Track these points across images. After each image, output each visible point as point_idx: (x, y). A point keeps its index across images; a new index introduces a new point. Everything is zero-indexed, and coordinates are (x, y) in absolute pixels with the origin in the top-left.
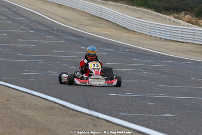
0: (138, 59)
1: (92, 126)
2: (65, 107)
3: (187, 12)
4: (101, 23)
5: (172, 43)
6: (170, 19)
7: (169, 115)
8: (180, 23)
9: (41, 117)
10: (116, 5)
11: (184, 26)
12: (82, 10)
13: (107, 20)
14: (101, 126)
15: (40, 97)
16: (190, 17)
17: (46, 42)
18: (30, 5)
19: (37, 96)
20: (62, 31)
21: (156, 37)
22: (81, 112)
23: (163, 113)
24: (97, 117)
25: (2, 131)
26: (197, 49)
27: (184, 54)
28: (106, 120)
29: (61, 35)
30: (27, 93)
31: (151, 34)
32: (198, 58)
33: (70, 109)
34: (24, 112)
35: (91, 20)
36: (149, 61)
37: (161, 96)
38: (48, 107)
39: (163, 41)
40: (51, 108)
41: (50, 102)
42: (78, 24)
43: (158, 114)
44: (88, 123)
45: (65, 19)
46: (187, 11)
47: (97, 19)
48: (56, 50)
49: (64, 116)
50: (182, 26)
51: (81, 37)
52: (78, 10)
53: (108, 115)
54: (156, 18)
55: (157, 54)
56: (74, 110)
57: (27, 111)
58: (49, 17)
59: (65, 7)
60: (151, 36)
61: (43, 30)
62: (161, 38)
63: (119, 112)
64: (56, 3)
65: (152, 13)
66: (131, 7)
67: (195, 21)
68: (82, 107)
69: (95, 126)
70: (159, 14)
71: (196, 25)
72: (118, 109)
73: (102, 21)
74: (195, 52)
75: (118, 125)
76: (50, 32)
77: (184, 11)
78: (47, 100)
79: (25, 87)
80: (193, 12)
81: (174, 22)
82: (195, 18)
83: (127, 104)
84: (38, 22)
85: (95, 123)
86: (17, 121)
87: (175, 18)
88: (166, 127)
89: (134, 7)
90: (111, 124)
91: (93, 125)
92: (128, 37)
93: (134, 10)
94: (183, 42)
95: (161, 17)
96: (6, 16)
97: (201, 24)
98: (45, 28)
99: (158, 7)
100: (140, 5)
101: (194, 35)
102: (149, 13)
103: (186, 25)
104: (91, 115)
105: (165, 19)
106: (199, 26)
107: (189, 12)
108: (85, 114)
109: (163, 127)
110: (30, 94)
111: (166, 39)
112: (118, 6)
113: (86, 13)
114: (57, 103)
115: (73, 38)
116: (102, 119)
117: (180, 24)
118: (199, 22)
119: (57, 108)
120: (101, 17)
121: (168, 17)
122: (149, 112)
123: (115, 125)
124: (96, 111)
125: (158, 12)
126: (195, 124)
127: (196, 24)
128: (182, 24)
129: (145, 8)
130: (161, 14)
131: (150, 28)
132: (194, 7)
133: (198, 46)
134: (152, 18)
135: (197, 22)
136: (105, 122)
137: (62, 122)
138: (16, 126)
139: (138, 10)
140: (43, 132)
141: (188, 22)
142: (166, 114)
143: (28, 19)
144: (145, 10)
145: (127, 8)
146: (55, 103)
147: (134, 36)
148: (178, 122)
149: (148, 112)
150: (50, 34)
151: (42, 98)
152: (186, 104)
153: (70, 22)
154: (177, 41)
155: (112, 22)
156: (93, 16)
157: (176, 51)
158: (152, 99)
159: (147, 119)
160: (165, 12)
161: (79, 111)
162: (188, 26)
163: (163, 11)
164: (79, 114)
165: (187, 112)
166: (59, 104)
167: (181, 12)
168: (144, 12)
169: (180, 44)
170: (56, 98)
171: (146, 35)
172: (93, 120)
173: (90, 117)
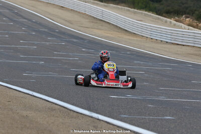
0: (138, 62)
2: (66, 108)
3: (188, 16)
4: (102, 26)
5: (173, 46)
6: (171, 22)
7: (169, 118)
8: (181, 26)
9: (42, 118)
10: (117, 8)
11: (185, 29)
12: (84, 12)
13: (108, 23)
14: (101, 128)
15: (41, 98)
16: (191, 20)
17: (48, 43)
18: (32, 6)
19: (38, 97)
20: (64, 33)
21: (157, 40)
22: (81, 114)
23: (164, 116)
24: (98, 119)
25: (3, 131)
26: (197, 53)
27: (185, 56)
28: (106, 122)
29: (62, 36)
30: (28, 94)
31: (151, 37)
32: (198, 61)
33: (71, 110)
34: (25, 113)
35: (93, 22)
36: (150, 64)
37: (162, 98)
38: (49, 108)
39: (164, 43)
40: (53, 110)
41: (51, 104)
42: (80, 26)
43: (159, 116)
44: (89, 125)
45: (66, 21)
46: (188, 14)
47: (99, 22)
48: (58, 52)
49: (65, 118)
50: (182, 29)
51: (82, 39)
52: (79, 13)
53: (109, 117)
54: (157, 21)
55: (157, 56)
56: (74, 111)
57: (28, 112)
58: (50, 19)
59: (67, 9)
60: (152, 39)
61: (44, 31)
62: (162, 41)
63: (120, 114)
64: (57, 6)
65: (152, 16)
66: (133, 10)
67: (195, 24)
68: (83, 108)
69: (96, 127)
70: (160, 17)
72: (119, 112)
73: (104, 23)
75: (118, 127)
76: (51, 34)
77: (185, 14)
78: (48, 101)
79: (26, 89)
80: (194, 15)
81: (175, 25)
82: (196, 22)
83: (128, 107)
84: (40, 24)
85: (96, 125)
86: (19, 122)
87: (176, 21)
88: (167, 129)
89: (135, 10)
90: (111, 126)
91: (94, 127)
92: (129, 39)
93: (135, 13)
94: (184, 45)
95: (162, 20)
96: (8, 18)
98: (46, 30)
99: (159, 10)
100: (141, 8)
101: (194, 38)
102: (150, 15)
103: (187, 28)
104: (92, 117)
105: (166, 22)
106: (200, 29)
107: (190, 15)
108: (86, 115)
109: (164, 129)
110: (31, 95)
111: (167, 42)
112: (119, 8)
113: (88, 15)
114: (58, 105)
115: (75, 40)
116: (103, 121)
117: (181, 28)
118: (200, 25)
119: (58, 109)
120: (102, 19)
121: (168, 20)
122: (149, 115)
123: (115, 127)
124: (97, 113)
125: (159, 15)
126: (195, 127)
127: (197, 27)
128: (183, 27)
129: (146, 11)
130: (162, 17)
131: (151, 31)
132: (195, 10)
133: (199, 49)
134: (153, 21)
135: (198, 25)
136: (106, 124)
137: (62, 123)
138: (17, 127)
139: (140, 13)
140: (43, 133)
141: (189, 25)
142: (167, 116)
143: (30, 20)
144: (147, 13)
145: (129, 10)
146: (56, 104)
147: (135, 39)
148: (178, 125)
150: (53, 36)
151: (43, 99)
152: (186, 107)
153: (72, 24)
154: (178, 44)
155: (113, 25)
156: (94, 18)
157: (176, 54)
158: (152, 102)
159: (148, 121)
160: (166, 15)
161: (79, 113)
162: (188, 29)
163: (164, 14)
164: (80, 115)
165: (187, 114)
166: (60, 105)
167: (182, 15)
168: (145, 15)
169: (181, 46)
170: (58, 99)
171: (147, 37)
172: (94, 122)
173: (90, 118)
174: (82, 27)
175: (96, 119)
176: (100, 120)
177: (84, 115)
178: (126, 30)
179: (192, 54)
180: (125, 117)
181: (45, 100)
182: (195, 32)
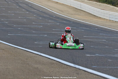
0: (102, 34)
1: (76, 74)
2: (60, 62)
4: (81, 13)
9: (46, 69)
12: (70, 5)
13: (84, 11)
14: (81, 74)
15: (45, 57)
17: (49, 24)
18: (39, 2)
20: (58, 18)
21: (113, 21)
22: (69, 66)
28: (84, 70)
30: (38, 54)
31: (110, 19)
33: (63, 64)
34: (36, 66)
35: (75, 11)
36: (109, 35)
37: (116, 56)
38: (50, 63)
39: (117, 23)
40: (52, 64)
41: (51, 60)
42: (67, 14)
43: (115, 66)
44: (74, 72)
45: (60, 10)
47: (79, 11)
48: (55, 29)
49: (59, 68)
51: (69, 21)
52: (67, 5)
53: (85, 67)
54: (113, 9)
55: (113, 30)
56: (65, 64)
57: (38, 65)
58: (50, 10)
61: (47, 17)
62: (116, 21)
68: (70, 63)
69: (78, 74)
72: (91, 64)
73: (82, 11)
75: (91, 73)
78: (50, 58)
83: (97, 61)
84: (44, 13)
85: (78, 72)
89: (100, 3)
90: (87, 73)
92: (97, 21)
93: (100, 5)
95: (116, 9)
96: (25, 9)
99: (114, 3)
100: (103, 2)
102: (109, 6)
104: (75, 68)
110: (40, 55)
112: (90, 2)
113: (72, 7)
115: (65, 22)
116: (82, 70)
119: (56, 63)
122: (109, 66)
124: (78, 65)
125: (114, 6)
130: (116, 7)
131: (109, 16)
134: (111, 10)
136: (84, 72)
137: (58, 72)
139: (103, 5)
143: (38, 10)
146: (54, 60)
147: (100, 20)
151: (47, 57)
153: (63, 12)
155: (87, 12)
156: (76, 8)
158: (111, 58)
159: (108, 69)
166: (57, 61)
168: (106, 6)
170: (55, 57)
171: (107, 19)
172: (76, 70)
174: (69, 14)
175: (78, 69)
176: (80, 69)
177: (71, 66)
178: (95, 16)
180: (95, 67)
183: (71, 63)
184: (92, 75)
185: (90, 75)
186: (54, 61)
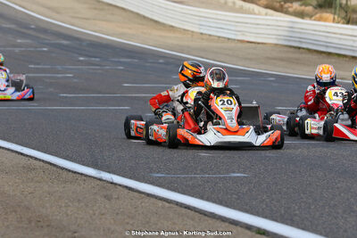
1: (103, 199)
2: (54, 165)
4: (113, 14)
6: (234, 3)
7: (239, 175)
8: (253, 10)
9: (12, 185)
11: (259, 14)
13: (123, 9)
14: (118, 198)
15: (8, 150)
17: (17, 50)
20: (45, 31)
21: (210, 35)
22: (82, 174)
23: (229, 172)
24: (112, 183)
26: (283, 55)
27: (262, 63)
28: (126, 187)
29: (42, 36)
31: (202, 31)
33: (63, 169)
35: (95, 9)
38: (24, 167)
39: (223, 41)
40: (29, 169)
41: (27, 158)
42: (73, 17)
43: (220, 173)
44: (96, 194)
45: (49, 8)
47: (107, 7)
48: (35, 64)
49: (52, 182)
50: (255, 14)
51: (78, 39)
53: (130, 178)
56: (69, 171)
58: (20, 6)
60: (202, 34)
61: (9, 29)
62: (219, 37)
63: (151, 172)
67: (278, 4)
68: (83, 165)
69: (108, 198)
71: (282, 12)
72: (149, 168)
74: (282, 59)
75: (149, 195)
76: (23, 33)
78: (22, 154)
81: (241, 8)
83: (164, 158)
85: (109, 193)
87: (244, 0)
88: (235, 196)
90: (136, 194)
91: (105, 196)
92: (162, 36)
94: (258, 43)
97: (290, 9)
98: (13, 26)
101: (277, 30)
103: (264, 13)
104: (100, 180)
105: (226, 2)
106: (287, 13)
109: (229, 196)
111: (229, 39)
114: (40, 160)
115: (65, 42)
116: (120, 185)
118: (286, 5)
119: (41, 168)
120: (112, 3)
123: (143, 196)
124: (109, 172)
128: (256, 11)
133: (286, 49)
134: (203, 2)
135: (282, 5)
136: (127, 191)
137: (49, 193)
140: (16, 212)
141: (267, 7)
142: (234, 172)
146: (36, 159)
149: (202, 170)
150: (24, 36)
151: (13, 151)
153: (58, 13)
154: (248, 42)
155: (132, 12)
156: (99, 1)
157: (246, 59)
159: (200, 183)
162: (266, 15)
164: (79, 177)
166: (43, 161)
169: (254, 46)
170: (39, 150)
171: (193, 32)
172: (104, 188)
173: (98, 182)
174: (78, 18)
175: (108, 182)
176: (116, 184)
177: (86, 176)
178: (156, 22)
179: (275, 59)
180: (160, 177)
181: (17, 152)
182: (278, 18)
183: (88, 165)
184: (153, 200)
185: (147, 200)
186: (35, 162)
